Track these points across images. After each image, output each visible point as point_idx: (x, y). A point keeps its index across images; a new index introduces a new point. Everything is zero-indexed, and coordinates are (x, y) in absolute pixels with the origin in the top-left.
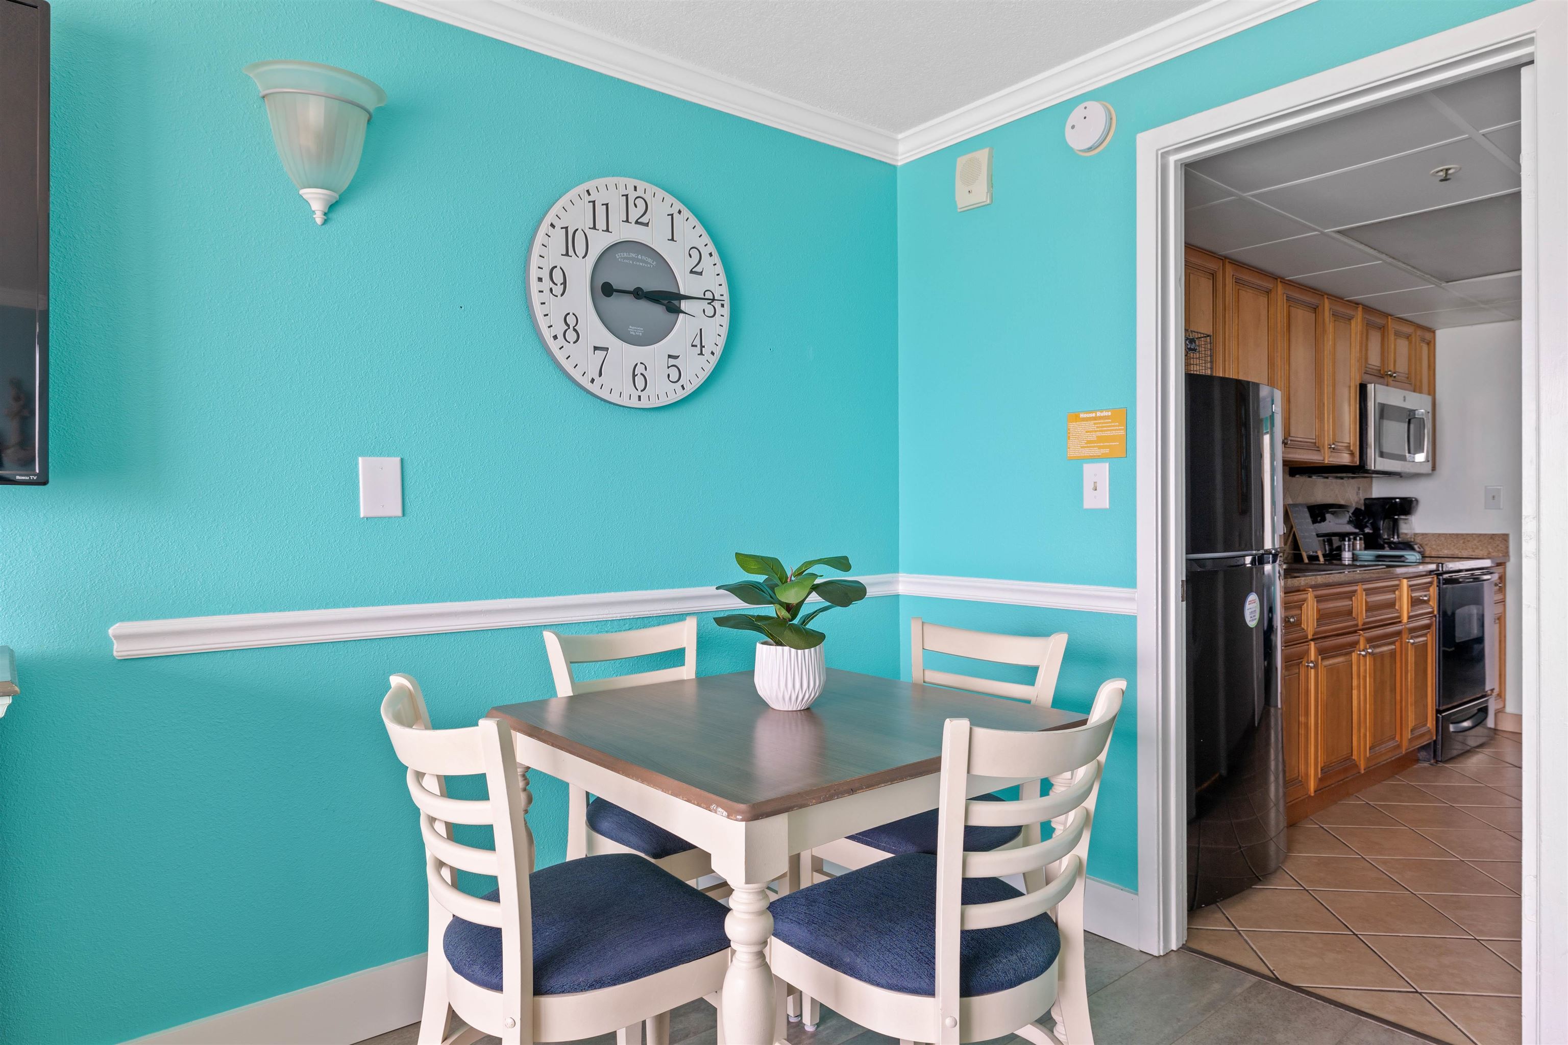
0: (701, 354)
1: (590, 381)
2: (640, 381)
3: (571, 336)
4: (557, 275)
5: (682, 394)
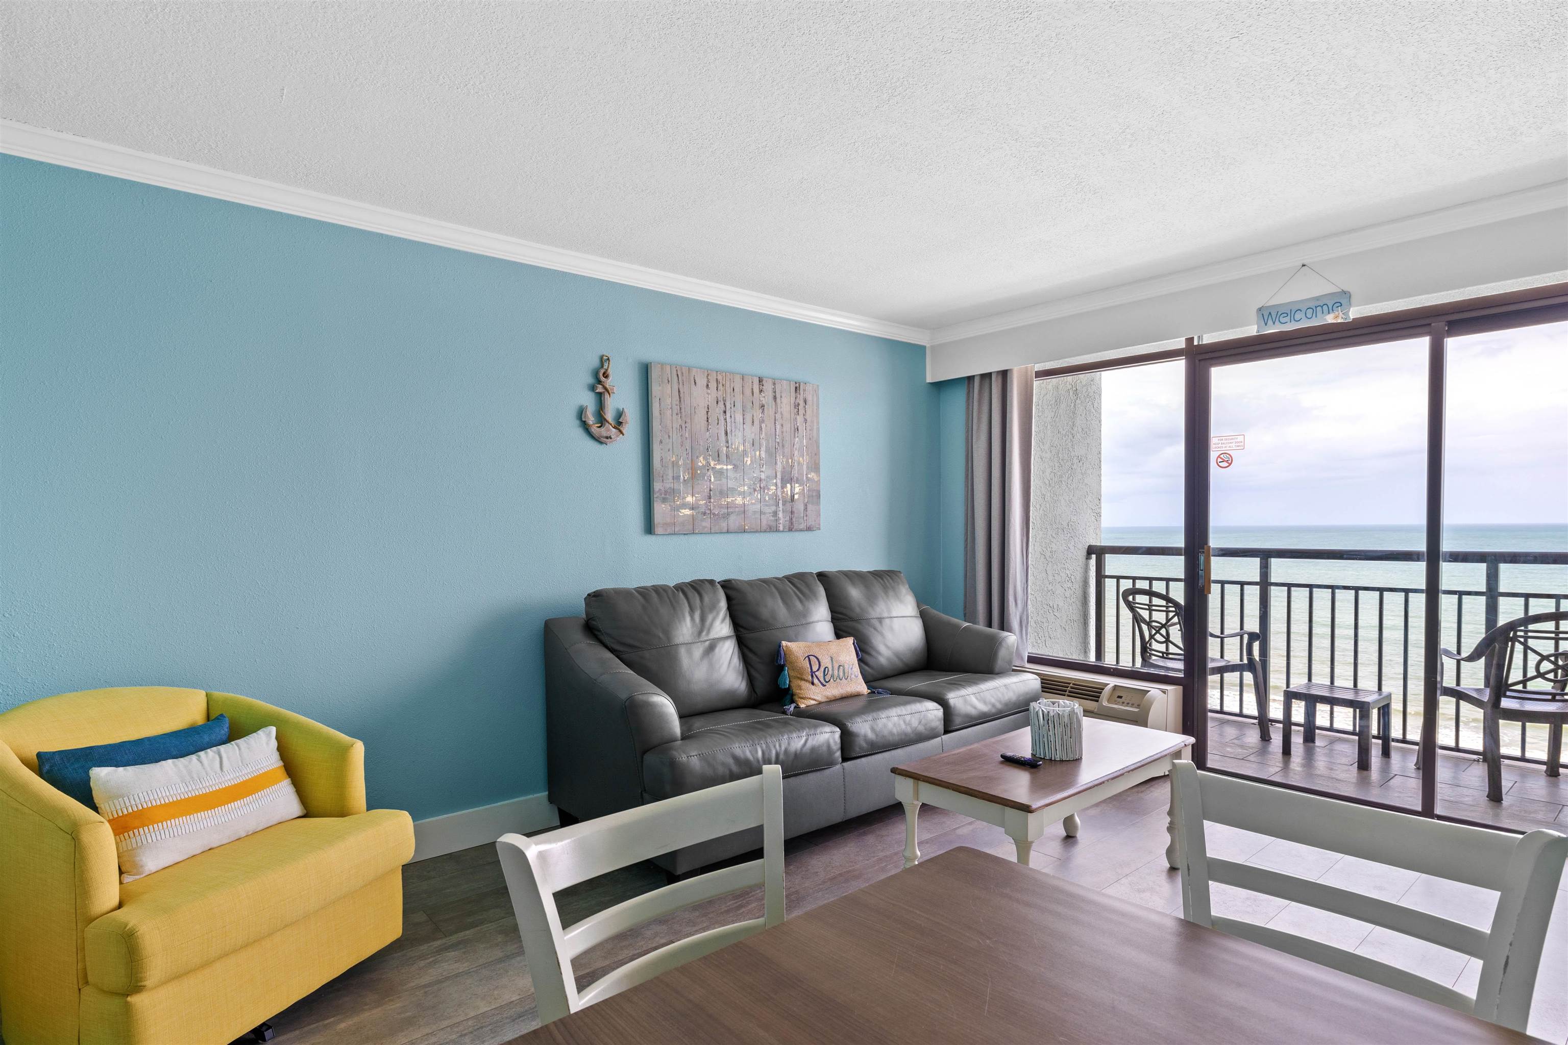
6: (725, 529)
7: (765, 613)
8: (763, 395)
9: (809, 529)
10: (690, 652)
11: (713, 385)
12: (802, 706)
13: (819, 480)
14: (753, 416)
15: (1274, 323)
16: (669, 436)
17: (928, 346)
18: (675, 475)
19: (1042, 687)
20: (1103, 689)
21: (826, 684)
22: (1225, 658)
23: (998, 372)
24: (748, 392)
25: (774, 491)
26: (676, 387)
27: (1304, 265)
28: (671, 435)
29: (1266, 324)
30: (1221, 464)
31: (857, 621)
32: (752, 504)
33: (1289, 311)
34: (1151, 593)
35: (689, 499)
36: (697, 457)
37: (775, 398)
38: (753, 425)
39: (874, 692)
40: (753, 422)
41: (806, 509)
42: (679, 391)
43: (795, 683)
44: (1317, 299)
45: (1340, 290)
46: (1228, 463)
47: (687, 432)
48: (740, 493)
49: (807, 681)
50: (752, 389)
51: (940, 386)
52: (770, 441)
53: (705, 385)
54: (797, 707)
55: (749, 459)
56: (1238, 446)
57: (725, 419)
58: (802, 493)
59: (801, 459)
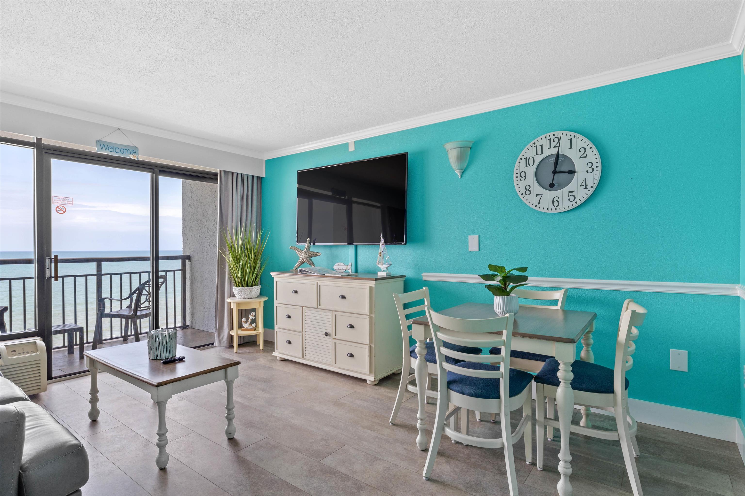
0: (586, 188)
1: (535, 206)
2: (556, 203)
3: (528, 192)
4: (523, 175)
5: (575, 205)
15: (105, 150)
27: (119, 129)
29: (102, 149)
33: (113, 147)
44: (125, 146)
45: (133, 146)
46: (63, 211)
56: (69, 203)
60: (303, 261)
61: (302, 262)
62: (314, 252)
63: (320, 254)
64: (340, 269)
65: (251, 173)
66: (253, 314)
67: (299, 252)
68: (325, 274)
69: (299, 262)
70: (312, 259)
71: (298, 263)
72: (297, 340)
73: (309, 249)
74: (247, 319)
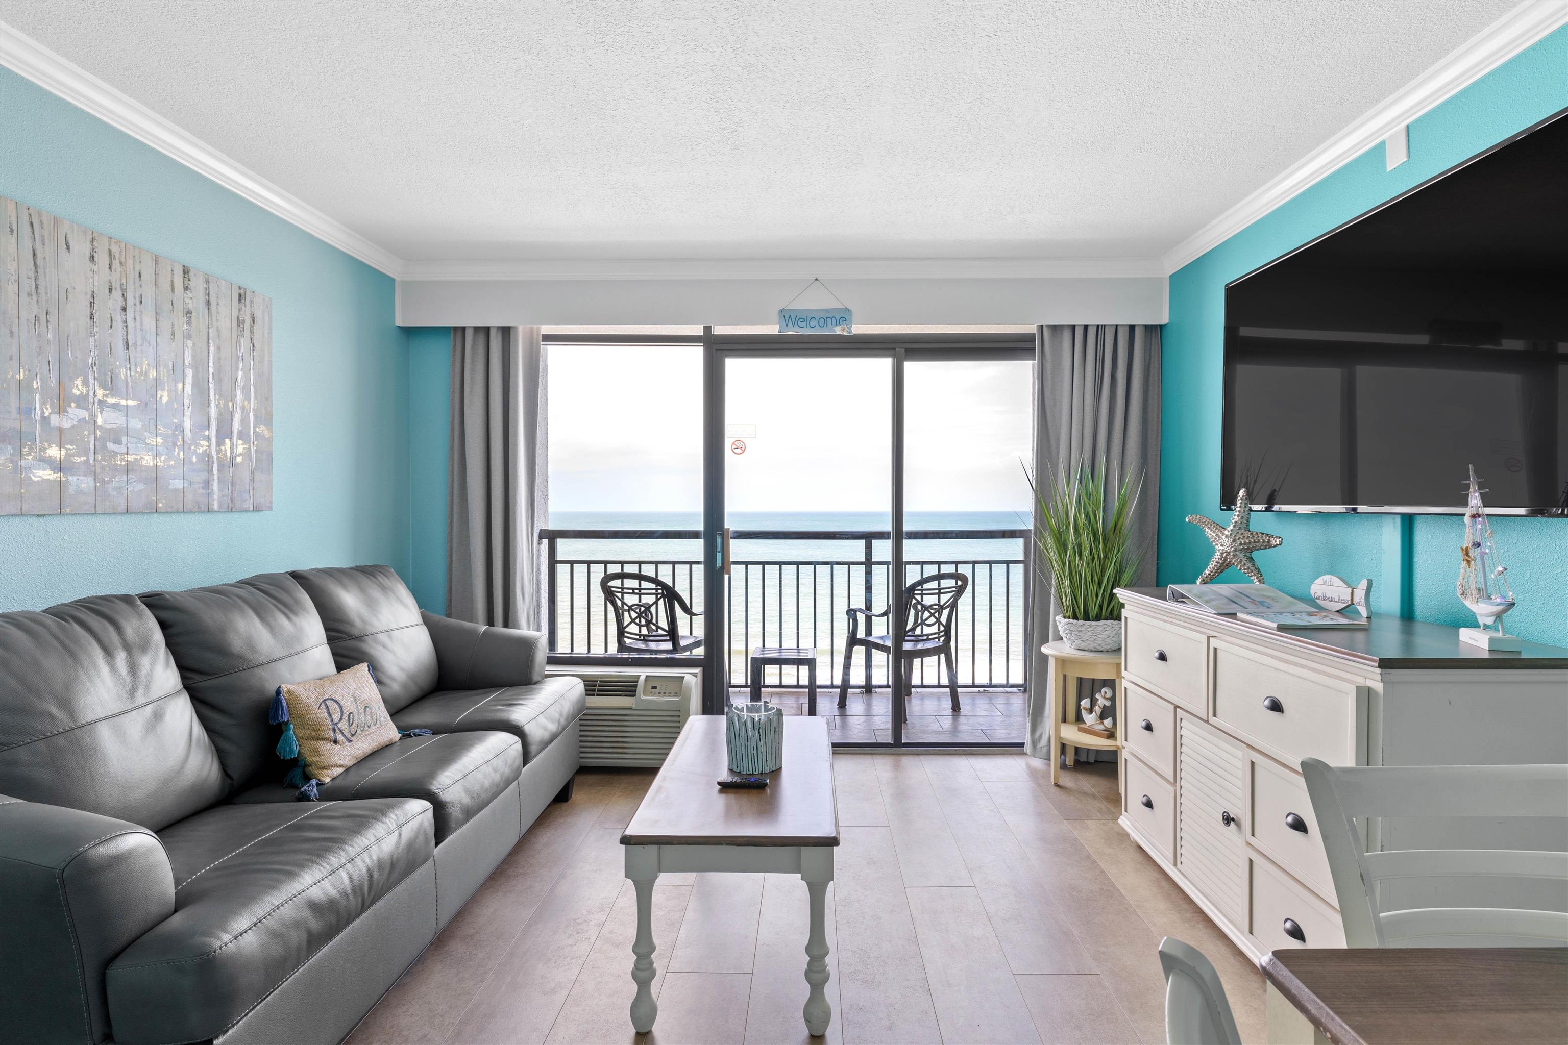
6: (122, 507)
7: (237, 644)
8: (190, 295)
9: (257, 509)
10: (120, 734)
11: (102, 258)
12: (327, 780)
13: (271, 438)
14: (173, 324)
15: (793, 326)
16: (12, 332)
17: (397, 279)
18: (23, 406)
19: (586, 690)
20: (637, 682)
21: (352, 738)
22: (693, 635)
23: (498, 327)
24: (165, 285)
25: (205, 448)
26: (27, 244)
27: (817, 280)
28: (15, 329)
29: (787, 326)
30: (736, 451)
31: (360, 638)
32: (170, 466)
33: (805, 318)
34: (640, 577)
35: (53, 452)
36: (72, 379)
37: (208, 303)
38: (173, 339)
39: (410, 736)
40: (173, 334)
41: (252, 480)
42: (34, 255)
43: (309, 745)
44: (827, 311)
45: (843, 307)
46: (741, 449)
47: (50, 331)
48: (148, 447)
49: (326, 740)
50: (172, 282)
51: (410, 332)
52: (200, 369)
53: (88, 255)
54: (320, 784)
55: (165, 394)
57: (126, 321)
58: (247, 454)
59: (246, 403)
60: (1225, 560)
61: (1223, 563)
62: (1260, 535)
63: (1278, 540)
64: (1331, 600)
65: (1125, 319)
66: (1106, 692)
67: (1214, 532)
68: (1238, 614)
69: (1212, 564)
70: (1255, 555)
71: (1211, 566)
72: (1164, 801)
73: (1244, 523)
74: (1093, 702)
